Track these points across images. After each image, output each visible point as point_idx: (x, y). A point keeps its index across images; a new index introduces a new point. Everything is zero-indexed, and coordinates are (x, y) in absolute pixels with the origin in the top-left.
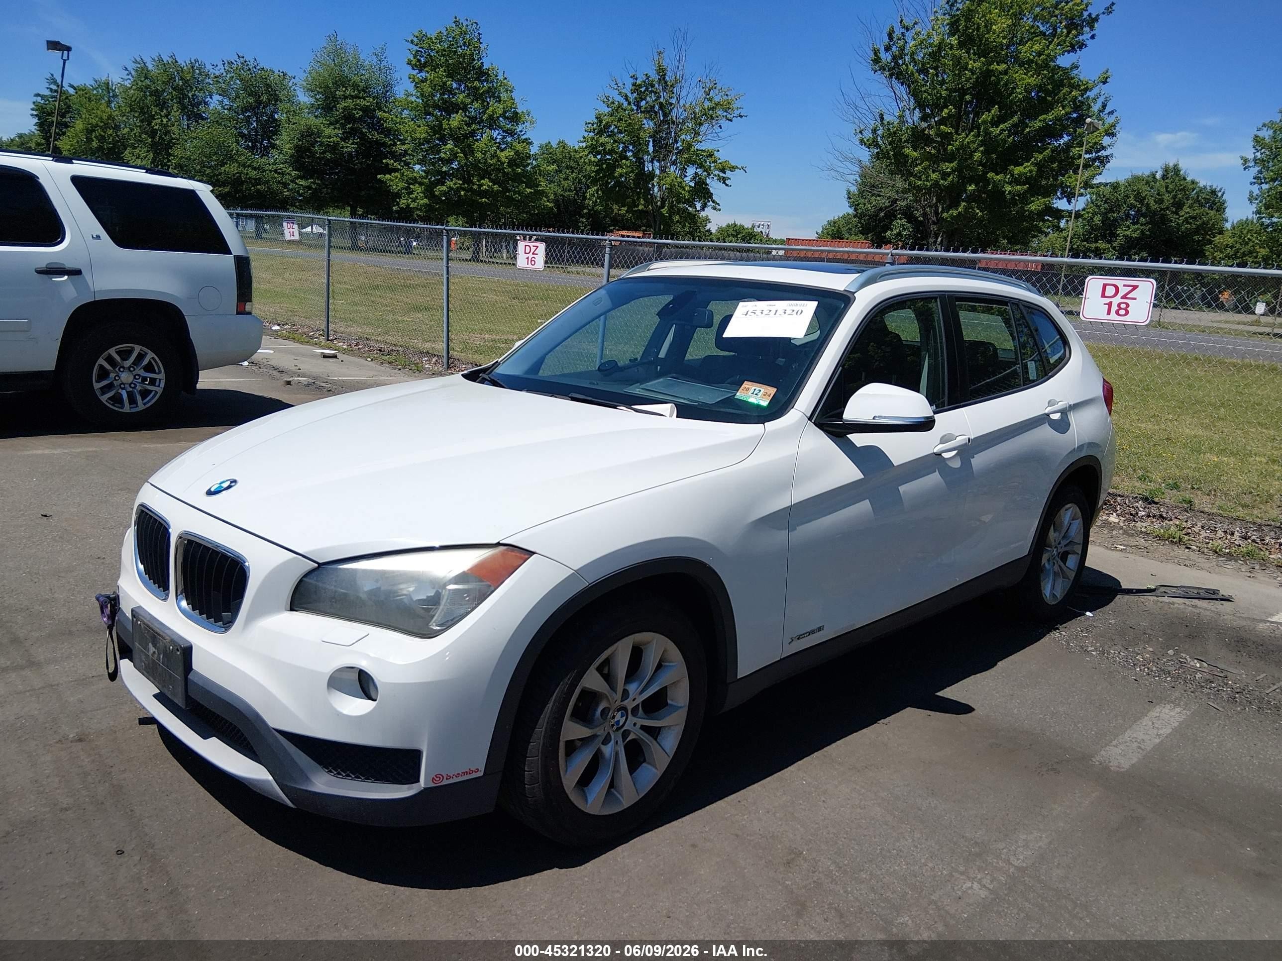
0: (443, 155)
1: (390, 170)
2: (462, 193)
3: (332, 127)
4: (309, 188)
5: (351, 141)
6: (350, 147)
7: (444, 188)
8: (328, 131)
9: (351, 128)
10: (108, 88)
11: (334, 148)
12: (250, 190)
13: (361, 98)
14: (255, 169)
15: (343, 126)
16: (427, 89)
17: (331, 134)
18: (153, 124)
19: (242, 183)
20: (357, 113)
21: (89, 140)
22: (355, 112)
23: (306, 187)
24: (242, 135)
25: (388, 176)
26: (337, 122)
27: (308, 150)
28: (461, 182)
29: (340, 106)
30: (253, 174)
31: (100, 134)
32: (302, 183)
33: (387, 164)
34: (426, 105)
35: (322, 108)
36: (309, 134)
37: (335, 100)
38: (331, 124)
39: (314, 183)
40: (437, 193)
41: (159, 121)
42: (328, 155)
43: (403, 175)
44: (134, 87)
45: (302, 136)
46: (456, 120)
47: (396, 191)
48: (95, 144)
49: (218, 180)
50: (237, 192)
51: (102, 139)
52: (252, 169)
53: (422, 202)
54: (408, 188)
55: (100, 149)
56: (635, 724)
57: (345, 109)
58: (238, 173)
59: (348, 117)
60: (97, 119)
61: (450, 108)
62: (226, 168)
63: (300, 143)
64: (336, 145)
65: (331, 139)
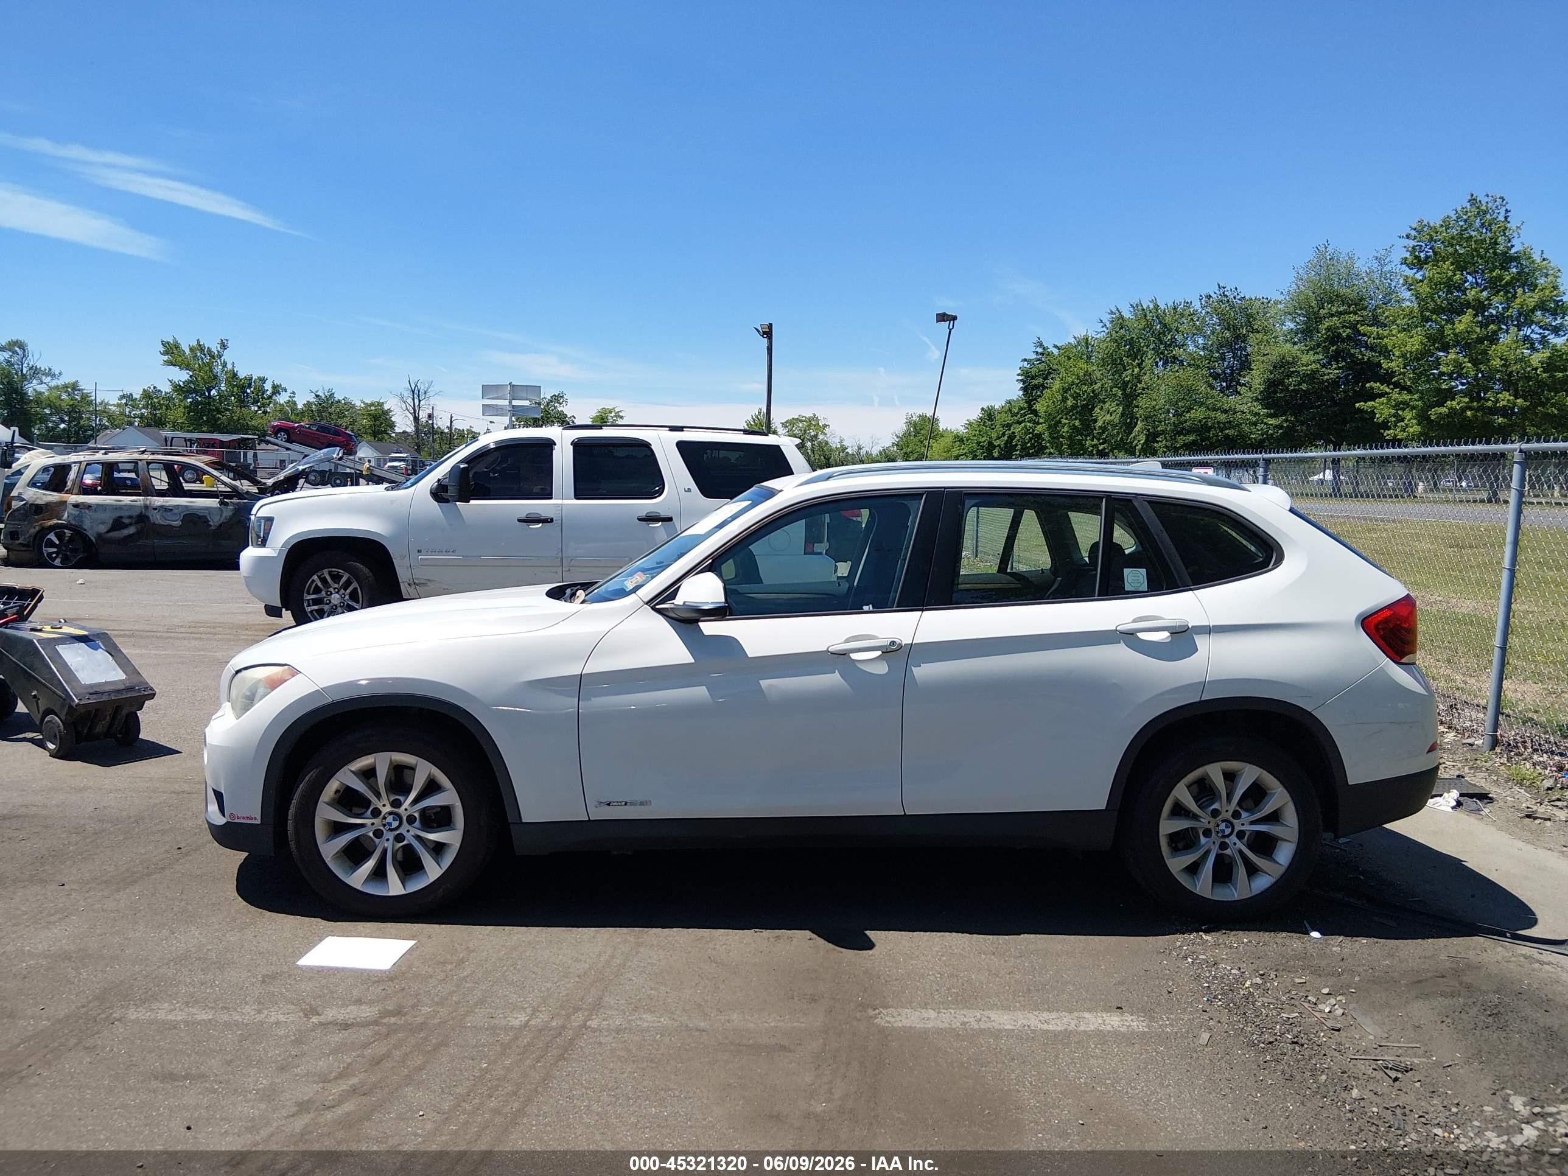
0: (1443, 369)
1: (1373, 397)
2: (1469, 413)
3: (1312, 352)
4: (1280, 427)
5: (1334, 366)
6: (1333, 372)
7: (1443, 410)
8: (1305, 358)
9: (1336, 351)
10: (1087, 343)
11: (1311, 377)
12: (1218, 436)
13: (1350, 313)
14: (1225, 411)
15: (1326, 350)
16: (1425, 289)
17: (1309, 360)
18: (1124, 375)
19: (1209, 429)
20: (1344, 332)
21: (1064, 400)
22: (1341, 331)
23: (1276, 426)
24: (1216, 376)
25: (1370, 403)
26: (1318, 346)
27: (1281, 382)
28: (1467, 400)
29: (1323, 328)
30: (1222, 417)
31: (1075, 392)
32: (1272, 421)
33: (1372, 388)
34: (1422, 309)
35: (1302, 333)
36: (1284, 366)
37: (1319, 320)
38: (1311, 349)
39: (1286, 421)
40: (1433, 417)
41: (1130, 372)
42: (1304, 387)
43: (1389, 399)
44: (1109, 339)
45: (1275, 367)
46: (1464, 323)
47: (1381, 420)
48: (1069, 403)
49: (1183, 429)
50: (1203, 440)
51: (1076, 397)
52: (1222, 412)
53: (1411, 430)
54: (1395, 415)
55: (1074, 407)
56: (408, 831)
57: (1328, 329)
58: (1204, 418)
59: (1334, 338)
60: (1074, 377)
61: (1456, 310)
62: (1193, 414)
63: (1272, 376)
64: (1314, 372)
65: (1309, 367)
